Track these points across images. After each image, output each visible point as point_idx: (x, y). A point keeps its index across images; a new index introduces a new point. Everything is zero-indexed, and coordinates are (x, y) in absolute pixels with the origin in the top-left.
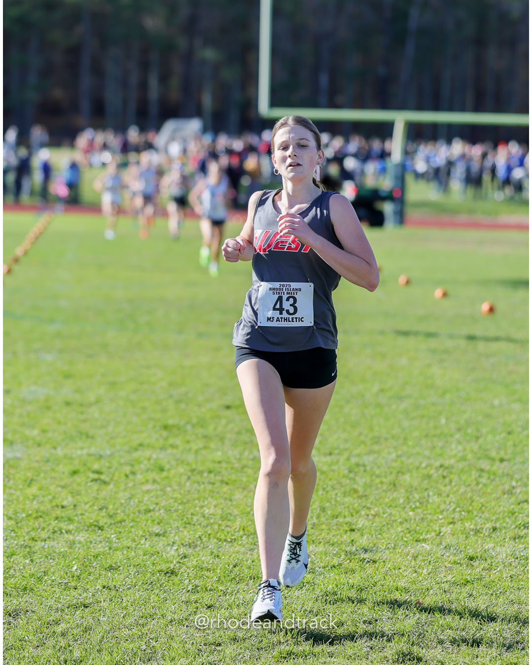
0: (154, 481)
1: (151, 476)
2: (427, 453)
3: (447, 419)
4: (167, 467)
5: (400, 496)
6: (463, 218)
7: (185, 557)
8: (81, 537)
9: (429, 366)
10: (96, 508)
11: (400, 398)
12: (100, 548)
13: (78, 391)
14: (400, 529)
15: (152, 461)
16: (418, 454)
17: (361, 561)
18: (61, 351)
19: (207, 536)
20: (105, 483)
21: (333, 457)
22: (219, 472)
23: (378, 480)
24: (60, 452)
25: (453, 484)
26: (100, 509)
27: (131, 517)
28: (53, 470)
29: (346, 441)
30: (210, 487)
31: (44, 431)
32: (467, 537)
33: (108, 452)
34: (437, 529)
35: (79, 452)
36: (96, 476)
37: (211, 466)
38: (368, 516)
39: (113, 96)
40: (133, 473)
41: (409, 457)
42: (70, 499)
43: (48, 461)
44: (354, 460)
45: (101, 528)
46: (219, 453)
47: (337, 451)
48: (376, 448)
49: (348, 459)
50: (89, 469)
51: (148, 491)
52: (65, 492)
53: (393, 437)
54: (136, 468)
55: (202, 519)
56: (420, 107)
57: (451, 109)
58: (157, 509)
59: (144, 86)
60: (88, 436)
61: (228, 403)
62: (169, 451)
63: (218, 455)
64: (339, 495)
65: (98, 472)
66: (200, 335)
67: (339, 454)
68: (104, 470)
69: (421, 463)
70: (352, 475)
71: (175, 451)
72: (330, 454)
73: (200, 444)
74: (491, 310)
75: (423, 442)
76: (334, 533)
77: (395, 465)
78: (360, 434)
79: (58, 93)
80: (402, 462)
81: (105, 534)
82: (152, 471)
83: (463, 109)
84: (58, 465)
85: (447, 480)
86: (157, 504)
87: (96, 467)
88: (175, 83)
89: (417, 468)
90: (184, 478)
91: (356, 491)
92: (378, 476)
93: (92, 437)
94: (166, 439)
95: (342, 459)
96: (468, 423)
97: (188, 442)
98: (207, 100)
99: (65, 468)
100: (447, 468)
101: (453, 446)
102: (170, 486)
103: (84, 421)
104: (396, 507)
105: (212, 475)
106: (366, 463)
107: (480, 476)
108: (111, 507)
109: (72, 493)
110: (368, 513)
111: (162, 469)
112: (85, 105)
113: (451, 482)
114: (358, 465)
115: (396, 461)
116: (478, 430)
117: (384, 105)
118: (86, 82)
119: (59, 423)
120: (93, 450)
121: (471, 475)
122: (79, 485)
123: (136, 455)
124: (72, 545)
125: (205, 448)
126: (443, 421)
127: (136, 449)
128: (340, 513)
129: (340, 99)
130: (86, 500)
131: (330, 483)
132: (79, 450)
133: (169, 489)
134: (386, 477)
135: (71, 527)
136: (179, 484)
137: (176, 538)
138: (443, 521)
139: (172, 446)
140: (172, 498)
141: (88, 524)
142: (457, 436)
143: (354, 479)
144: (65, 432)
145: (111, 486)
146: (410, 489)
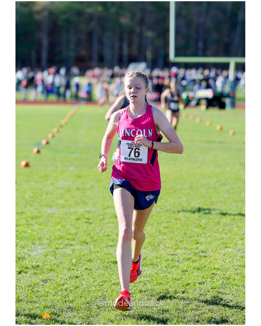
0: (113, 222)
1: (111, 220)
5: (220, 228)
8: (78, 247)
10: (85, 234)
11: (225, 185)
12: (86, 252)
13: (83, 183)
14: (218, 242)
17: (200, 256)
18: (77, 166)
20: (91, 223)
24: (72, 210)
26: (87, 235)
27: (100, 238)
28: (68, 218)
29: (199, 203)
31: (66, 201)
33: (93, 210)
34: (235, 242)
36: (87, 220)
38: (205, 237)
39: (107, 53)
40: (104, 219)
42: (74, 230)
43: (67, 214)
45: (87, 243)
50: (84, 217)
51: (109, 227)
52: (73, 227)
53: (220, 202)
54: (105, 217)
58: (112, 234)
59: (121, 48)
60: (85, 203)
64: (193, 227)
68: (91, 218)
75: (233, 204)
76: (189, 244)
79: (83, 53)
81: (88, 246)
84: (71, 216)
87: (87, 216)
88: (135, 47)
91: (201, 226)
93: (87, 204)
98: (149, 54)
99: (73, 217)
103: (84, 196)
104: (218, 232)
108: (92, 234)
109: (75, 228)
110: (205, 235)
112: (95, 57)
118: (96, 47)
119: (73, 197)
120: (87, 209)
122: (79, 224)
124: (73, 251)
127: (106, 209)
128: (193, 236)
129: (208, 53)
130: (82, 231)
132: (80, 210)
135: (74, 243)
141: (81, 241)
144: (75, 201)
145: (93, 225)
146: (225, 225)
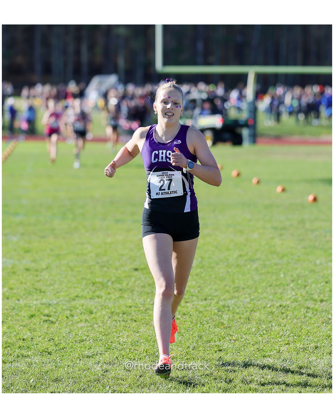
0: (86, 321)
1: (83, 317)
2: (271, 297)
3: (284, 274)
4: (95, 311)
5: (253, 326)
6: (296, 138)
7: (107, 371)
8: (37, 359)
9: (272, 238)
10: (46, 339)
11: (253, 261)
12: (49, 367)
13: (34, 261)
14: (252, 349)
15: (84, 307)
16: (265, 298)
17: (226, 371)
18: (23, 234)
19: (122, 356)
20: (52, 322)
21: (207, 301)
22: (130, 314)
23: (238, 316)
24: (22, 302)
25: (289, 318)
26: (49, 340)
27: (70, 346)
28: (17, 315)
29: (216, 290)
30: (123, 324)
31: (11, 289)
32: (297, 353)
33: (55, 302)
34: (278, 348)
35: (35, 302)
36: (46, 318)
37: (124, 309)
38: (231, 340)
39: (57, 61)
40: (72, 316)
41: (259, 301)
42: (29, 334)
43: (14, 309)
44: (221, 303)
45: (50, 353)
46: (130, 301)
47: (210, 298)
48: (236, 294)
49: (217, 302)
50: (42, 314)
51: (82, 328)
52: (25, 329)
53: (248, 287)
54: (74, 312)
55: (118, 345)
56: (266, 63)
57: (287, 64)
58: (88, 339)
59: (78, 52)
60: (41, 292)
61: (136, 267)
62: (96, 300)
63: (129, 302)
64: (211, 327)
65: (48, 316)
66: (117, 221)
67: (211, 299)
68: (52, 314)
69: (267, 304)
70: (220, 313)
71: (100, 300)
72: (206, 300)
73: (117, 294)
74: (315, 199)
75: (268, 290)
76: (208, 352)
77: (249, 306)
78: (226, 286)
79: (19, 60)
80: (254, 304)
81: (52, 357)
82: (84, 314)
83: (295, 64)
84: (21, 311)
85: (284, 315)
86: (88, 336)
87: (46, 312)
88: (99, 50)
89: (264, 308)
90: (106, 317)
91: (223, 324)
92: (238, 313)
93: (44, 292)
94: (94, 292)
95: (214, 302)
96: (299, 276)
97: (109, 293)
98: (121, 62)
99: (25, 314)
100: (285, 307)
101: (289, 292)
102: (97, 324)
103: (39, 281)
104: (250, 334)
105: (125, 316)
106: (230, 305)
107: (306, 312)
108: (56, 339)
109: (30, 330)
110: (231, 338)
111: (91, 313)
112: (38, 67)
113: (287, 316)
114: (224, 306)
115: (249, 303)
116: (305, 281)
117: (242, 62)
118: (38, 51)
119: (21, 283)
120: (44, 301)
121: (301, 311)
122: (34, 324)
123: (74, 303)
124: (30, 365)
125: (120, 297)
126: (282, 276)
127: (74, 300)
128: (212, 339)
129: (211, 59)
130: (39, 334)
131: (205, 319)
132: (35, 301)
133: (96, 326)
134: (243, 314)
135: (29, 353)
136: (103, 322)
137: (101, 358)
138: (281, 343)
139: (98, 297)
140: (98, 332)
141: (41, 351)
142: (292, 285)
143: (222, 316)
144: (25, 289)
145: (57, 325)
146: (260, 322)
